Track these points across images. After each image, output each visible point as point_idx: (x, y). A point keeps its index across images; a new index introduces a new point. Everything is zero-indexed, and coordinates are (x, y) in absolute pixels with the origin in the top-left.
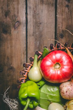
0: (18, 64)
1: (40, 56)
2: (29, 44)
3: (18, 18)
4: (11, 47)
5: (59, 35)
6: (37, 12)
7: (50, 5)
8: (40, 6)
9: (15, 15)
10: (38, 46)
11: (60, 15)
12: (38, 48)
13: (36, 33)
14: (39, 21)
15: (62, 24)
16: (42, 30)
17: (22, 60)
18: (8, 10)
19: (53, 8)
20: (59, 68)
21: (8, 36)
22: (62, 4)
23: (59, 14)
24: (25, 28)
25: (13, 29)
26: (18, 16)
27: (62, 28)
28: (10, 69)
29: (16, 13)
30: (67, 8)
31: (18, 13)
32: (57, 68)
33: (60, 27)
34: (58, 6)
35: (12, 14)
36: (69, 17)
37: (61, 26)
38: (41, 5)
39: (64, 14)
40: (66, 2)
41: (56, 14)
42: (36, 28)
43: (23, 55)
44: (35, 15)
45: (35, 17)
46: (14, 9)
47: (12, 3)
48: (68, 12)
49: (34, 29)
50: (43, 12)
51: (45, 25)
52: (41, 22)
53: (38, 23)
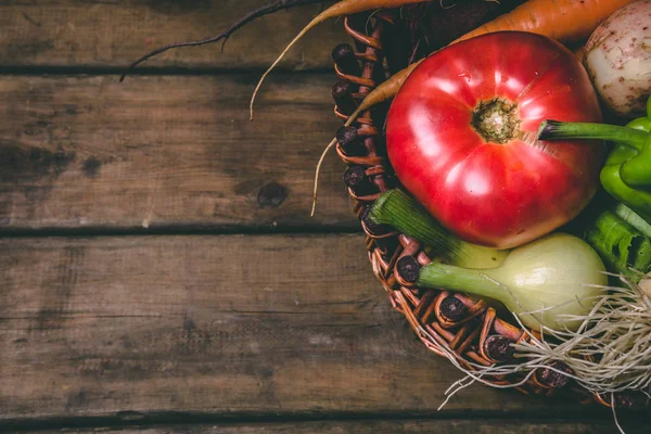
2: (329, 400)
5: (266, 211)
6: (109, 350)
7: (73, 267)
11: (142, 205)
12: (350, 337)
13: (251, 355)
15: (195, 194)
16: (230, 316)
19: (97, 249)
20: (507, 112)
22: (79, 197)
23: (134, 215)
27: (221, 196)
30: (106, 170)
32: (510, 125)
33: (217, 206)
34: (83, 222)
36: (161, 158)
37: (210, 200)
38: (67, 324)
39: (139, 186)
40: (66, 174)
41: (137, 231)
42: (221, 356)
44: (132, 363)
45: (144, 364)
48: (130, 164)
49: (223, 370)
50: (116, 308)
51: (200, 295)
52: (178, 323)
53: (184, 340)
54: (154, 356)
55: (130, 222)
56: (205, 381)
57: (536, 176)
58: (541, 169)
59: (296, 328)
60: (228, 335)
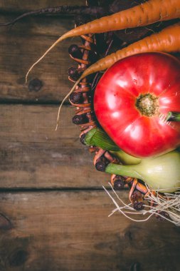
1: (107, 155)
2: (60, 182)
4: (66, 236)
5: (32, 93)
10: (65, 156)
12: (70, 154)
13: (26, 162)
16: (16, 144)
17: (105, 205)
20: (153, 100)
24: (10, 195)
25: (13, 231)
27: (11, 84)
28: (131, 239)
32: (154, 106)
33: (9, 90)
37: (5, 86)
42: (12, 162)
43: (92, 202)
51: (1, 134)
56: (5, 173)
59: (47, 150)
60: (15, 152)
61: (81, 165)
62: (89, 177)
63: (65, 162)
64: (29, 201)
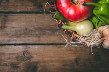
0: (71, 54)
1: (63, 23)
2: (49, 41)
3: (20, 54)
4: (52, 61)
5: (39, 9)
6: (13, 33)
7: (6, 19)
8: (7, 30)
9: (17, 58)
10: (51, 32)
11: (17, 8)
12: (53, 31)
13: (36, 34)
14: (24, 31)
15: (27, 6)
16: (33, 28)
17: (67, 50)
18: (11, 65)
19: (10, 16)
21: (40, 65)
22: (6, 6)
23: (16, 10)
24: (31, 46)
25: (32, 59)
26: (18, 54)
27: (31, 6)
28: (77, 63)
29: (15, 56)
30: (10, 1)
31: (14, 54)
32: (78, 1)
33: (30, 8)
34: (7, 11)
35: (15, 61)
37: (29, 7)
38: (6, 28)
39: (17, 4)
40: (3, 2)
41: (17, 13)
42: (32, 34)
43: (61, 49)
44: (17, 35)
45: (19, 35)
46: (9, 58)
47: (3, 61)
49: (32, 36)
50: (14, 26)
51: (28, 24)
52: (24, 29)
53: (26, 32)
54: (20, 34)
55: (15, 11)
56: (29, 38)
57: (82, 12)
58: (82, 10)
59: (44, 30)
60: (33, 31)
61: (57, 35)
62: (60, 39)
63: (51, 34)
64: (38, 48)
